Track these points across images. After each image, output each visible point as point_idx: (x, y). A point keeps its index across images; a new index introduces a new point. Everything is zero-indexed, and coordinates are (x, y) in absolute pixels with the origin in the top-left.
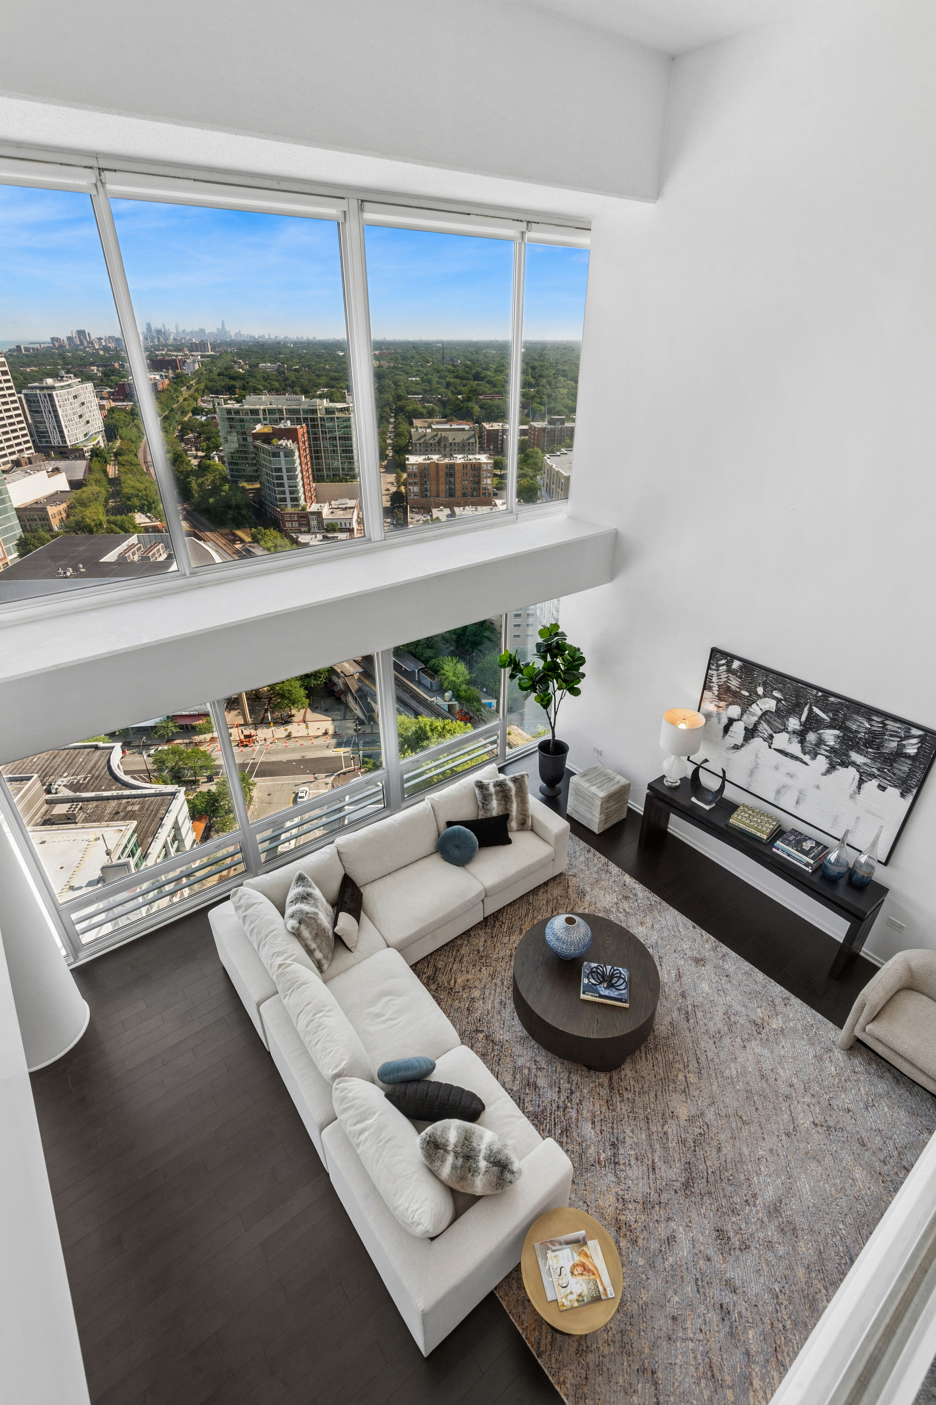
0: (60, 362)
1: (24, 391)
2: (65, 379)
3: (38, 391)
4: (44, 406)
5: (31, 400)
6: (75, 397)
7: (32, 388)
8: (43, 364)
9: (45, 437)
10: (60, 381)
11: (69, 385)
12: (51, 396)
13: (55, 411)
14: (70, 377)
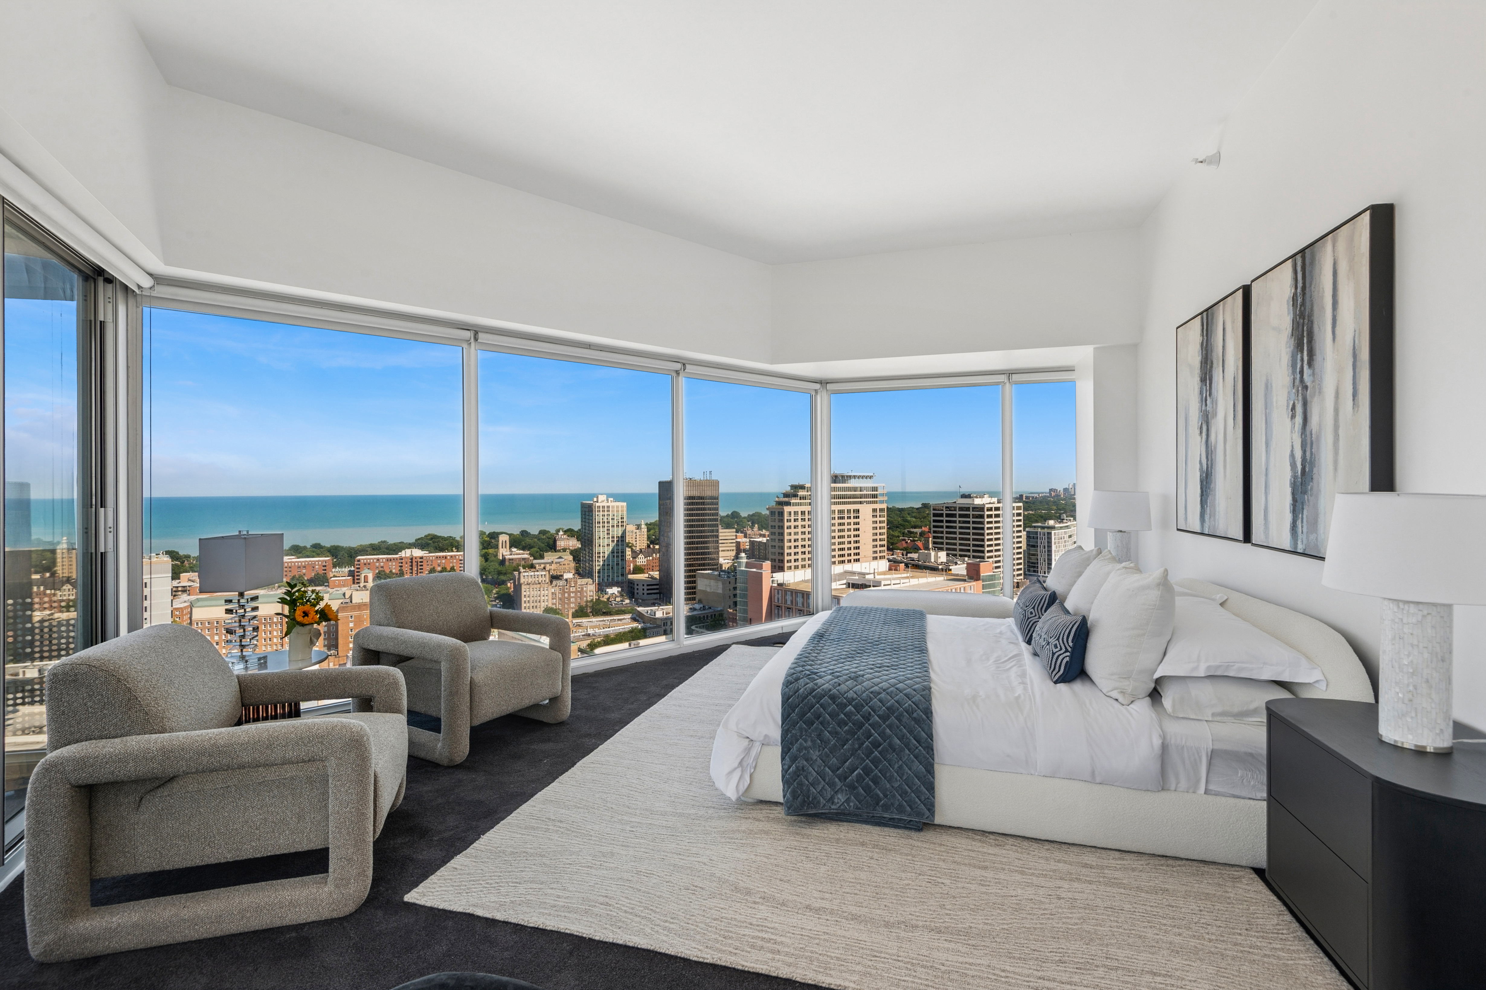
0: (1055, 507)
1: (1027, 529)
2: (1065, 521)
3: (1039, 530)
4: (1042, 542)
5: (1032, 538)
6: (1070, 536)
7: (1035, 527)
8: (1039, 509)
9: (1034, 567)
10: (1060, 523)
11: (1067, 526)
12: (1049, 534)
13: (1050, 546)
14: (1070, 520)
